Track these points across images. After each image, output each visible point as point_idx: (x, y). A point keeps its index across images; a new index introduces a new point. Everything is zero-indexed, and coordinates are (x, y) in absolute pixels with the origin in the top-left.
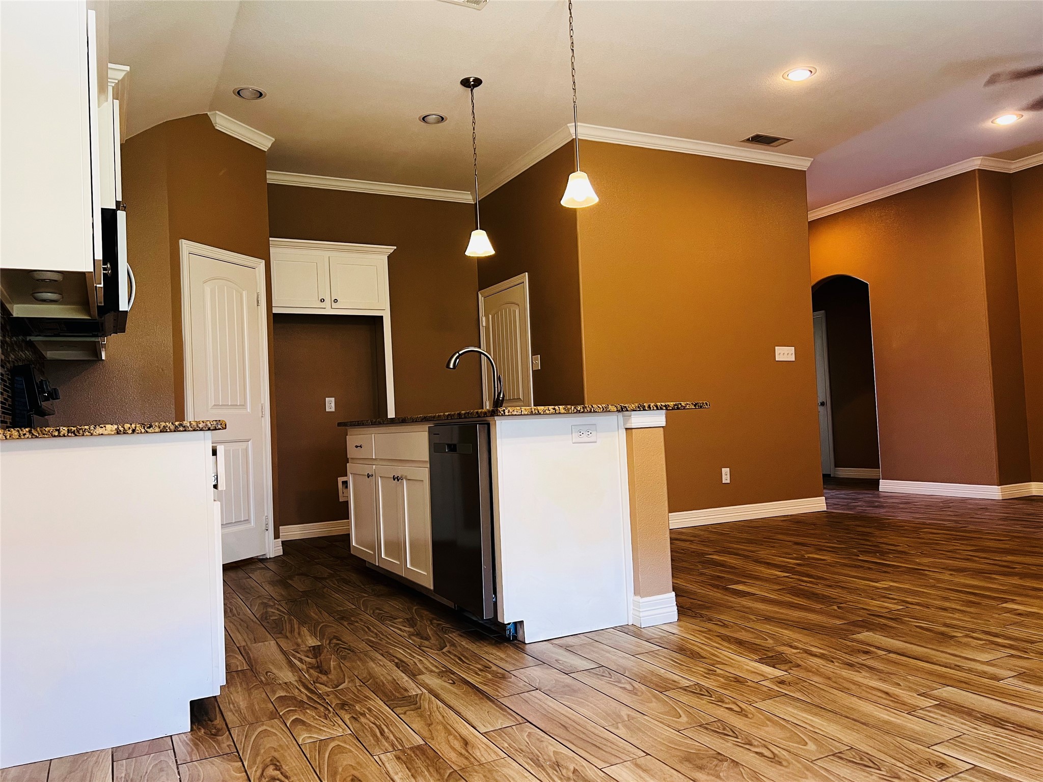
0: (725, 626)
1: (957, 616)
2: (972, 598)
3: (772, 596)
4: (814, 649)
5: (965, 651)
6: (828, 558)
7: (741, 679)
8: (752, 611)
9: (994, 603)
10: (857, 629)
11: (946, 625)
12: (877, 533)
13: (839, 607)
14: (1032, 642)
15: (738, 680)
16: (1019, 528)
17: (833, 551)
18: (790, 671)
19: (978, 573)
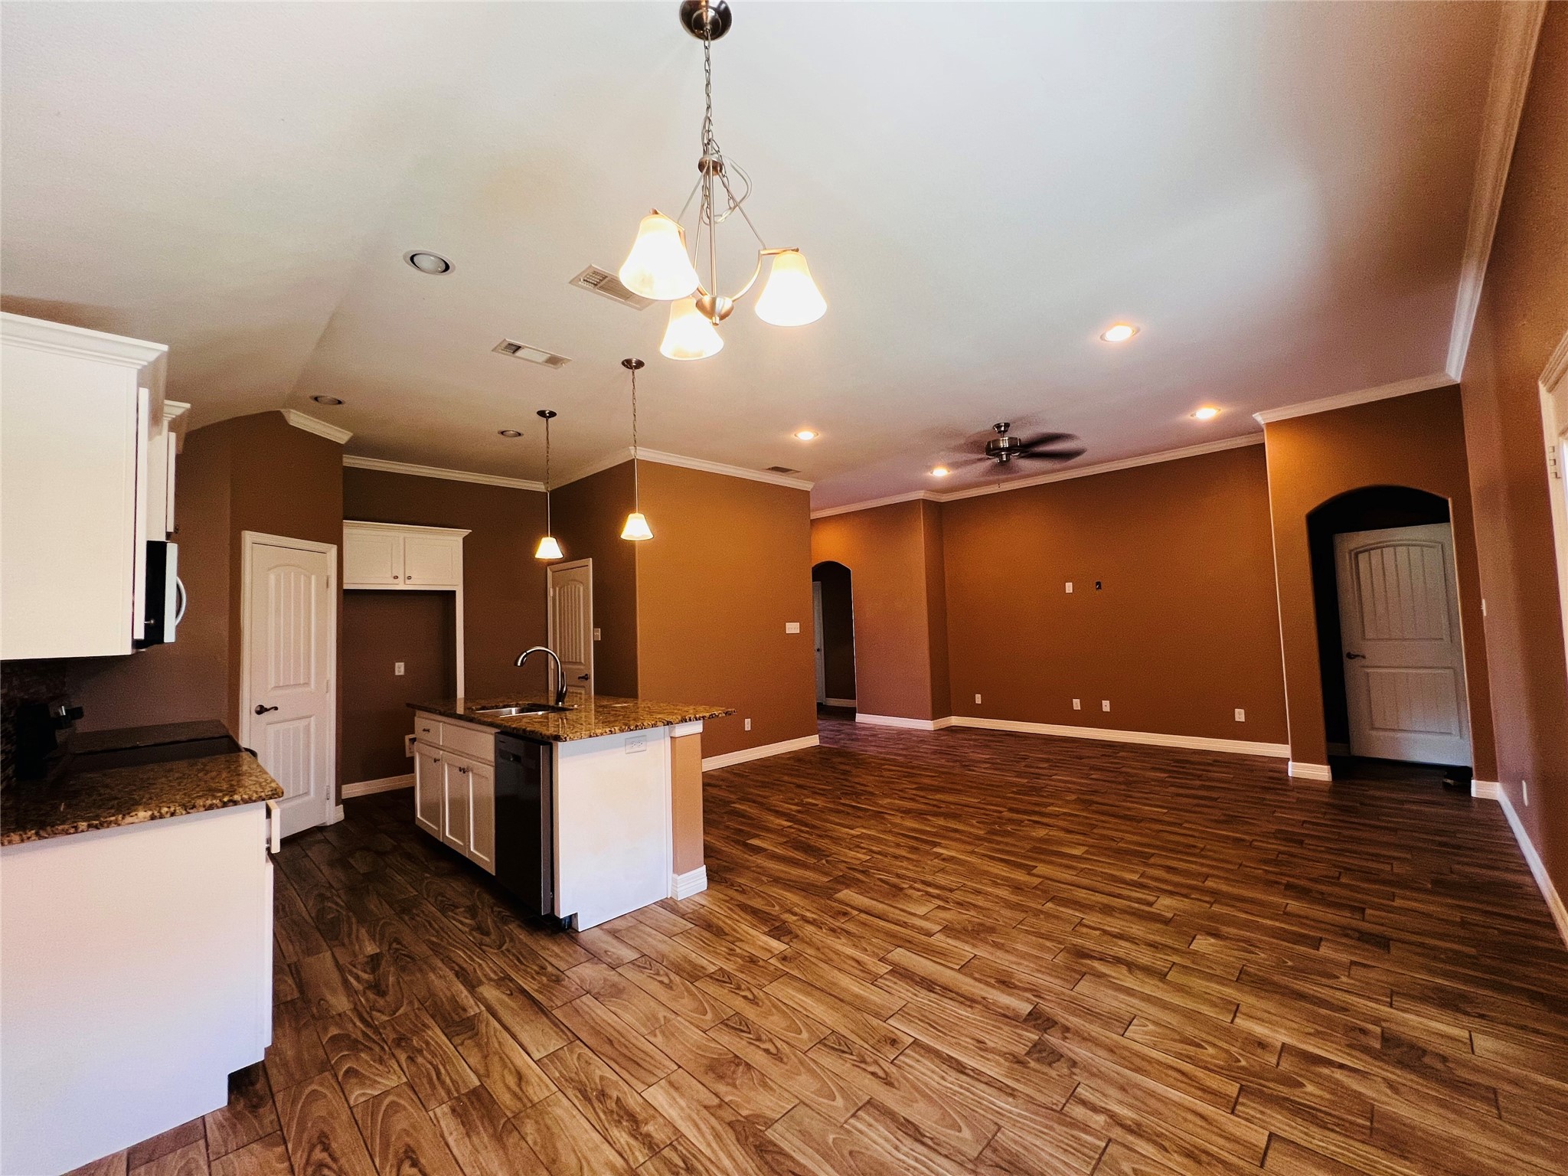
0: (743, 892)
1: (905, 864)
2: (915, 844)
3: (779, 851)
4: (808, 914)
5: (910, 905)
6: (820, 802)
7: (755, 959)
8: (764, 871)
9: (927, 847)
10: (839, 887)
11: (898, 876)
12: (854, 771)
13: (827, 861)
14: (951, 890)
15: (753, 960)
16: (943, 762)
17: (822, 794)
18: (791, 944)
19: (919, 815)
